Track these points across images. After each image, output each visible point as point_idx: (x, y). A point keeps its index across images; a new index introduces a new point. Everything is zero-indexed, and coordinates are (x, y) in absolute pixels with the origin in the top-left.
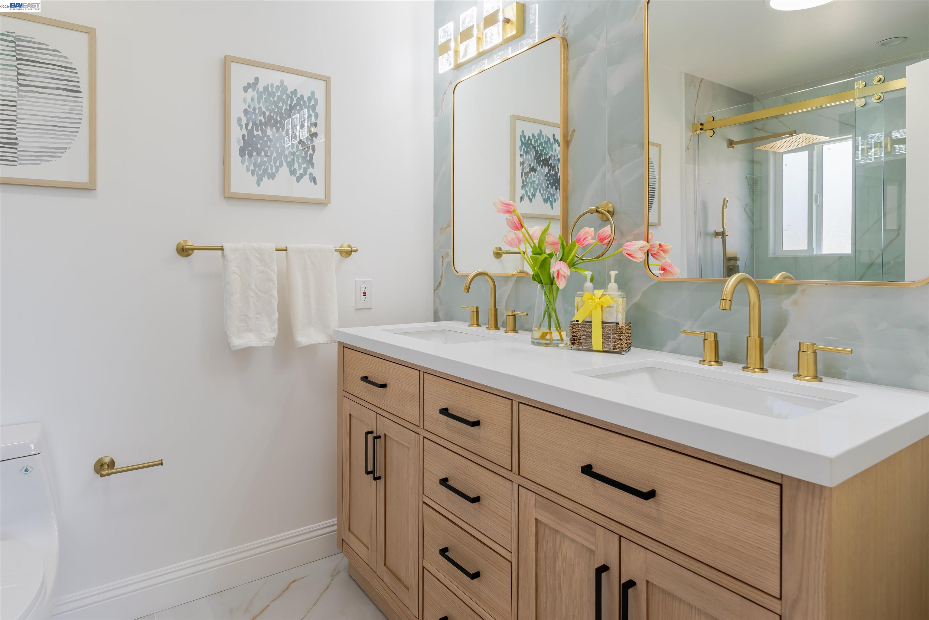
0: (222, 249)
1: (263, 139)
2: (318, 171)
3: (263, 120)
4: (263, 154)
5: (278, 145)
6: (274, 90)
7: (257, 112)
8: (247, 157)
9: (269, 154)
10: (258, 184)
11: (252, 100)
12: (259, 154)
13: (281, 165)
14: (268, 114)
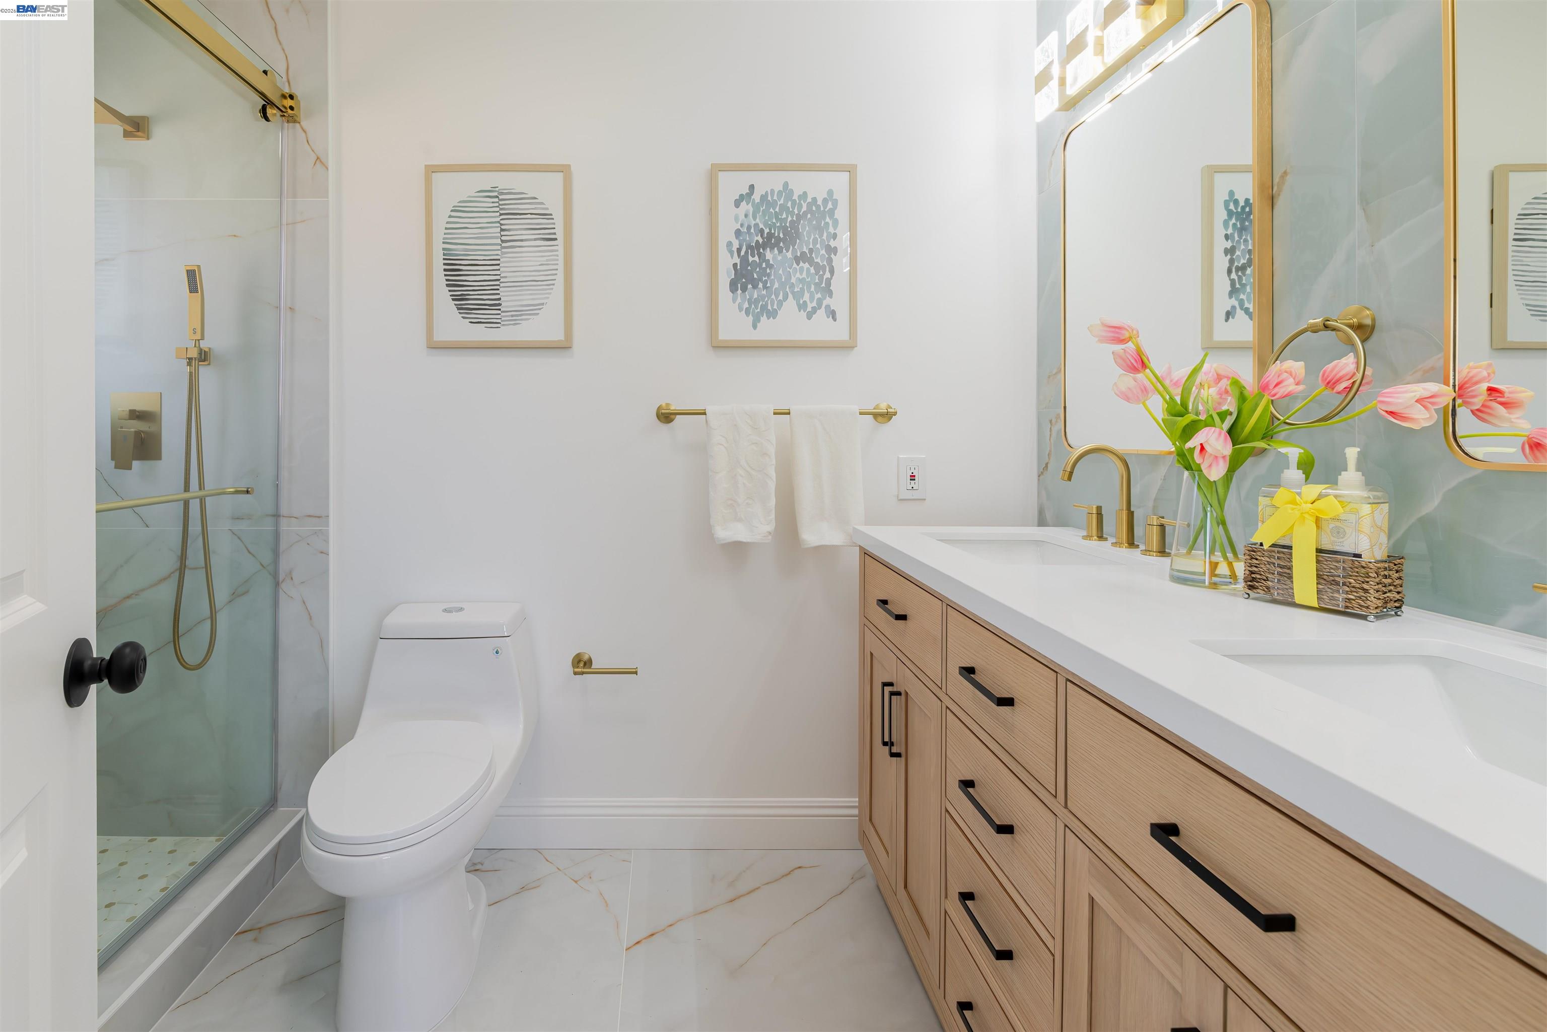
0: (705, 414)
1: (760, 265)
2: (839, 301)
3: (761, 241)
4: (761, 285)
5: (781, 272)
6: (775, 198)
7: (752, 230)
8: (739, 292)
9: (768, 285)
10: (755, 327)
11: (746, 216)
12: (755, 287)
13: (786, 297)
14: (767, 231)
